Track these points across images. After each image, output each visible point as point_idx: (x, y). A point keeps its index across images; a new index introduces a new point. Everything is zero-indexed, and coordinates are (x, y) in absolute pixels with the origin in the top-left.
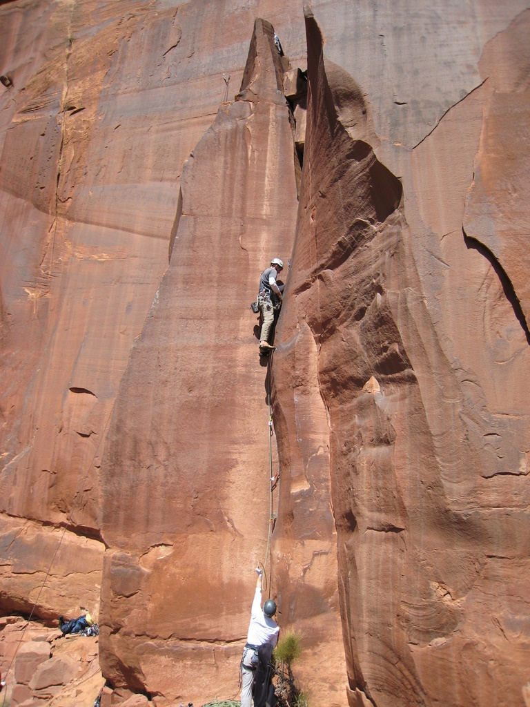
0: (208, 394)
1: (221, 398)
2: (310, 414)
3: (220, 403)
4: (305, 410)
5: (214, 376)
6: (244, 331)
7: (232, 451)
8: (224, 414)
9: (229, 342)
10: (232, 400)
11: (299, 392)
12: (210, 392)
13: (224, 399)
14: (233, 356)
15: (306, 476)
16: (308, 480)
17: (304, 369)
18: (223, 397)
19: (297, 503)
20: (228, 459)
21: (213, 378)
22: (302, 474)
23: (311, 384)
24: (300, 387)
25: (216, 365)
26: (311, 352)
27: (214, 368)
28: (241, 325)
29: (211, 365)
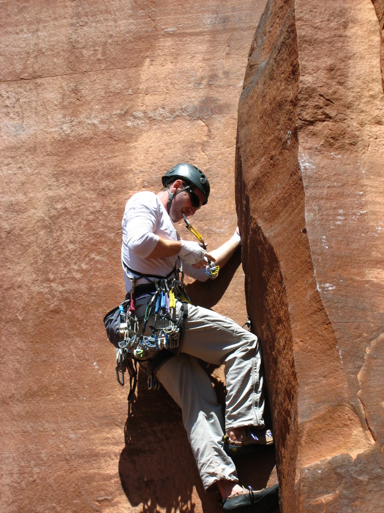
0: (27, 277)
1: (73, 286)
2: (362, 206)
3: (66, 300)
4: (341, 195)
5: (51, 224)
6: (155, 92)
7: (99, 449)
8: (81, 335)
9: (104, 127)
10: (106, 288)
11: (316, 143)
12: (37, 271)
13: (83, 287)
14: (118, 160)
15: (355, 410)
16: (365, 424)
17: (331, 69)
18: (78, 281)
19: (320, 506)
20: (90, 479)
21: (49, 229)
22: (338, 405)
23: (362, 117)
24: (319, 126)
25: (62, 192)
26: (354, 21)
27: (53, 200)
28: (143, 78)
29: (40, 195)
